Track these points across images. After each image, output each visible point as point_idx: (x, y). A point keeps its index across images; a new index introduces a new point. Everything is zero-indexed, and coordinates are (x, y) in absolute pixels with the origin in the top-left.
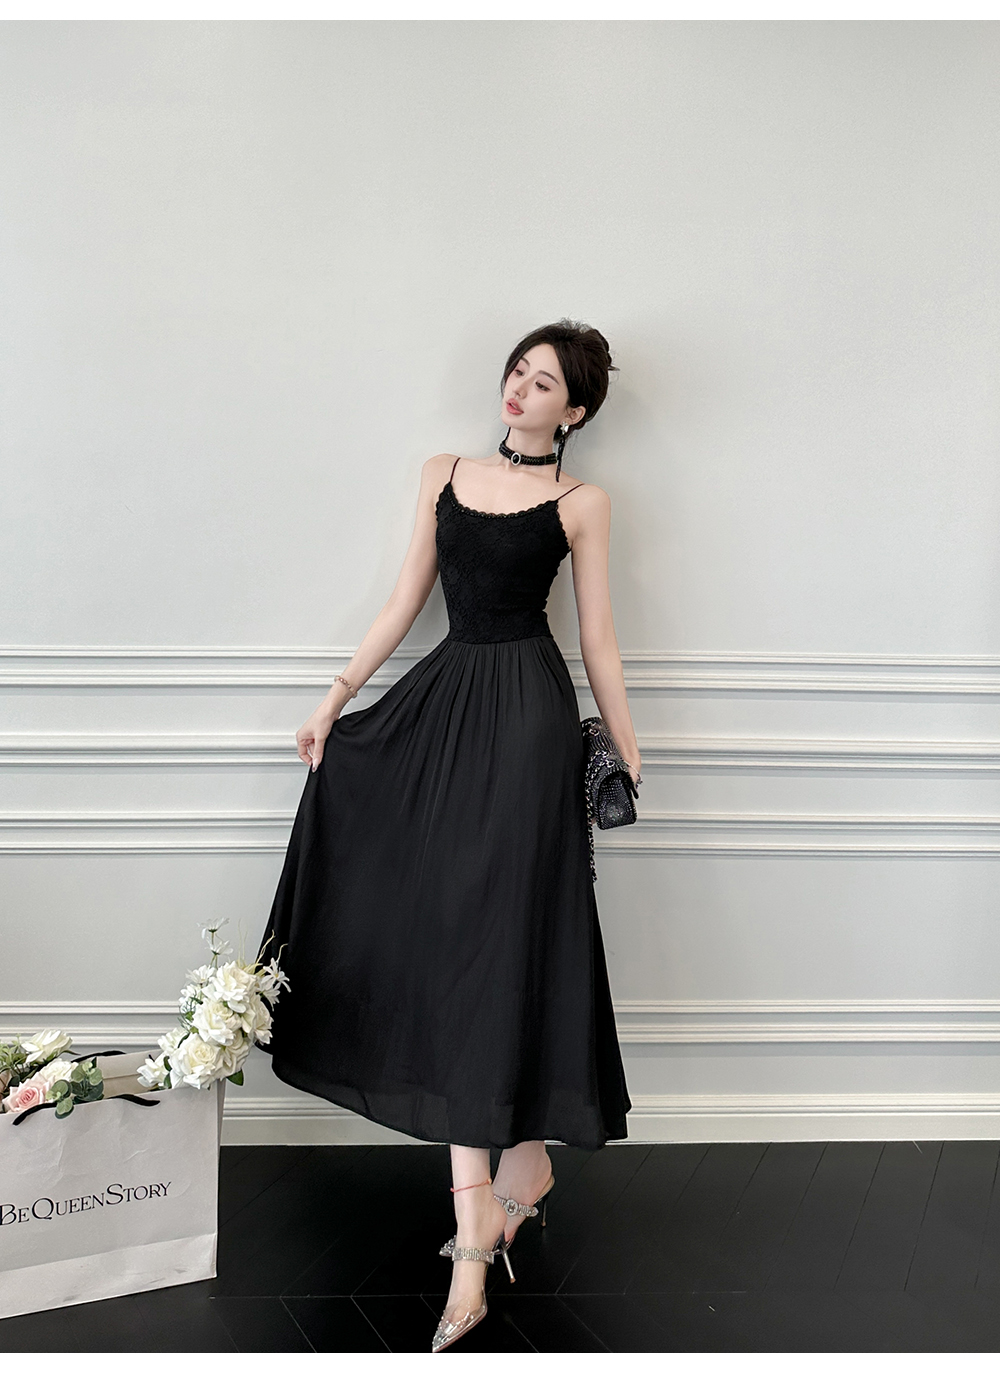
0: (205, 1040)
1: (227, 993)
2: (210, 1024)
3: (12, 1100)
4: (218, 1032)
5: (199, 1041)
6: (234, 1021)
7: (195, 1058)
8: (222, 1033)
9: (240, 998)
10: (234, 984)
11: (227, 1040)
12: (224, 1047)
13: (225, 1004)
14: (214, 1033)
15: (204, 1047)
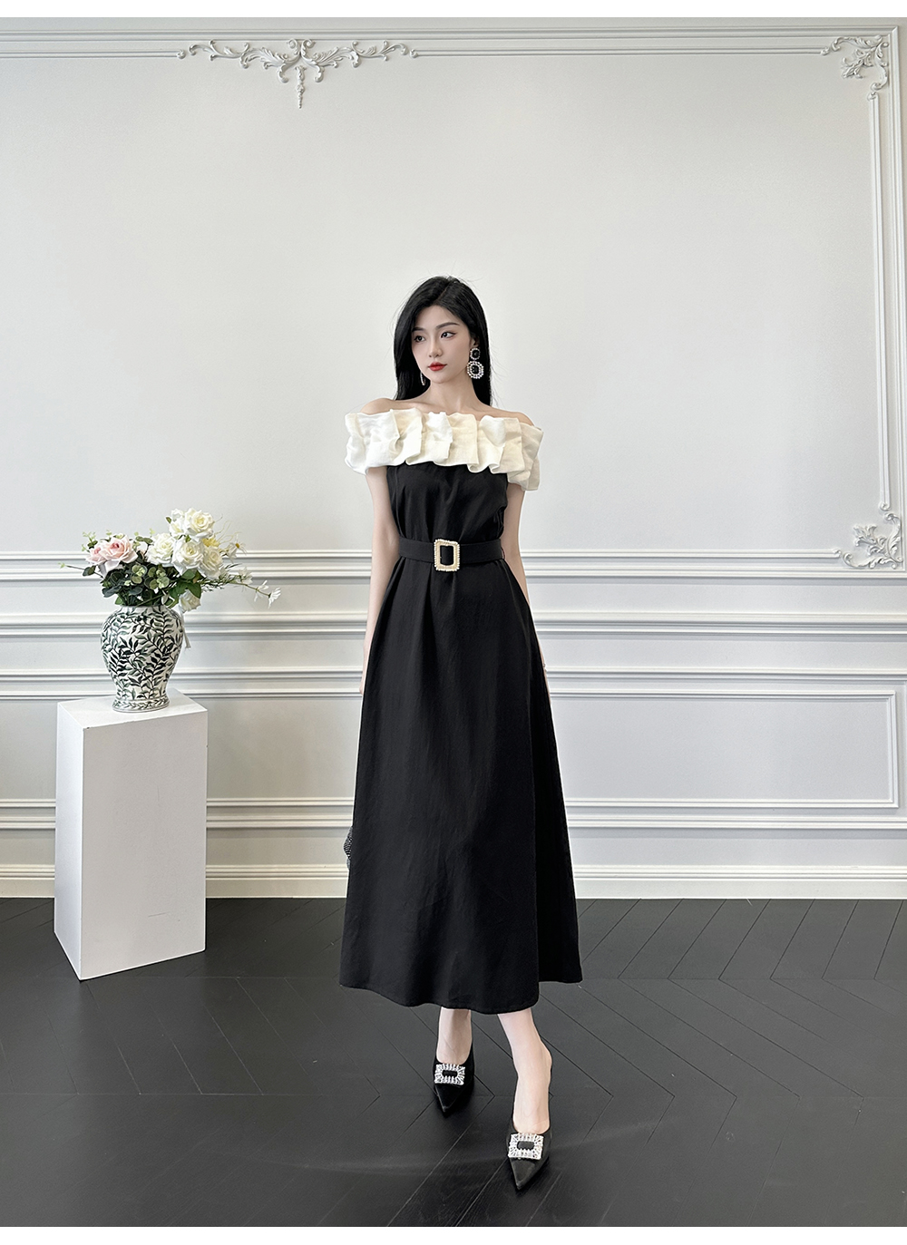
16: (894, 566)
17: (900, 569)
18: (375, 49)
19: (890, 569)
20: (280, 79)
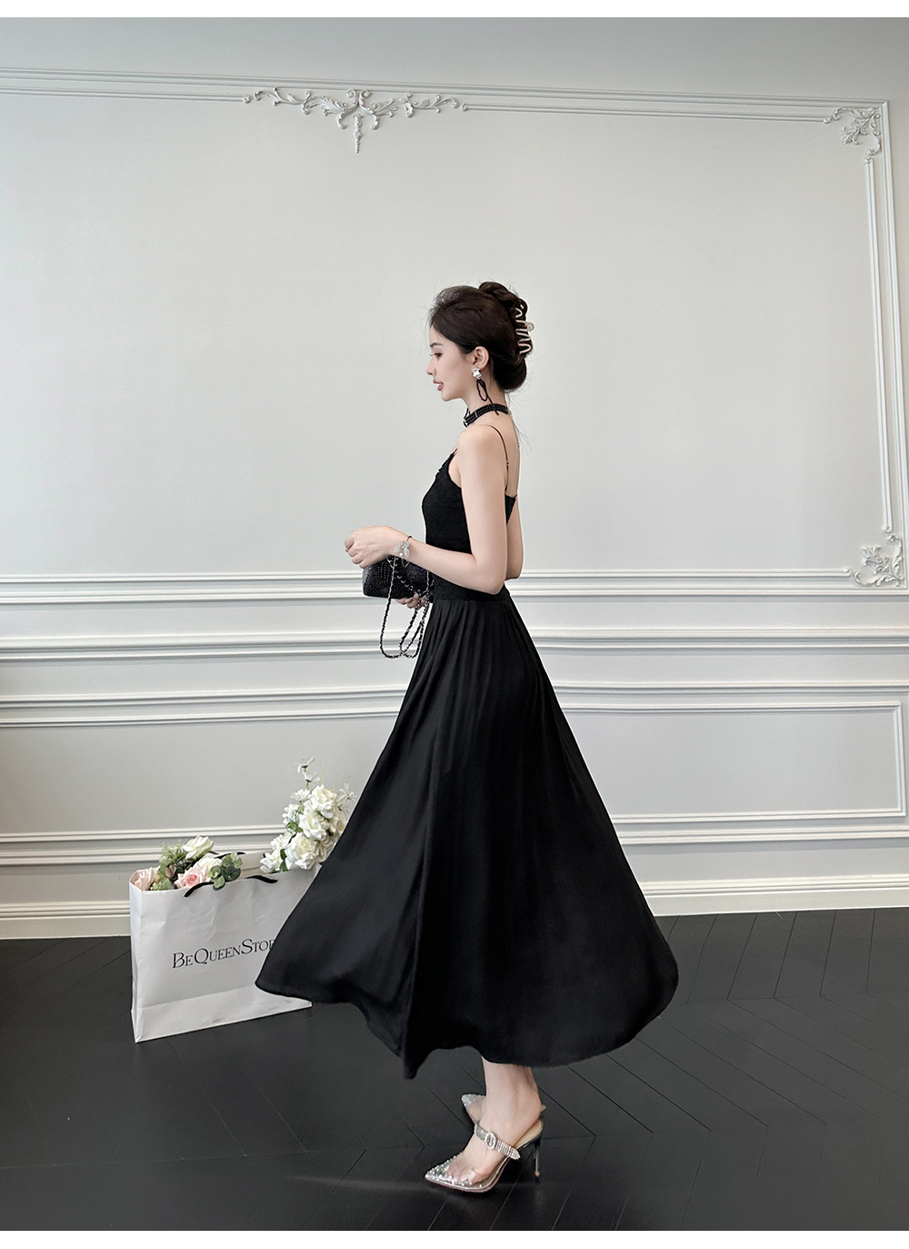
0: (308, 836)
1: (321, 805)
2: (310, 825)
3: (182, 881)
4: (316, 831)
5: (304, 838)
6: (325, 823)
7: (302, 848)
8: (318, 832)
9: (329, 808)
10: (325, 799)
11: (322, 836)
12: (319, 842)
13: (319, 813)
14: (314, 832)
15: (307, 841)
16: (897, 584)
17: (902, 586)
18: (428, 101)
19: (894, 586)
20: (339, 125)
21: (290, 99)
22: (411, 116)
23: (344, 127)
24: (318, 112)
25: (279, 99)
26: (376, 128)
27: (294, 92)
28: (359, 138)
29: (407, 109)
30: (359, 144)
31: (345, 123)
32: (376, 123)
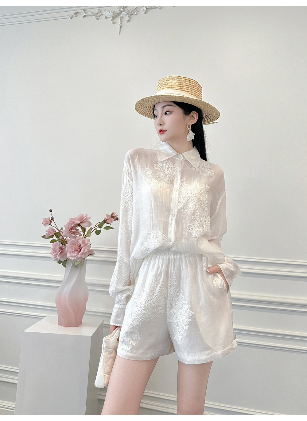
20: (112, 22)
21: (90, 13)
22: (145, 13)
23: (114, 23)
24: (103, 17)
25: (85, 14)
26: (128, 21)
27: (92, 10)
28: (121, 27)
29: (144, 10)
30: (120, 30)
31: (115, 21)
32: (129, 18)
